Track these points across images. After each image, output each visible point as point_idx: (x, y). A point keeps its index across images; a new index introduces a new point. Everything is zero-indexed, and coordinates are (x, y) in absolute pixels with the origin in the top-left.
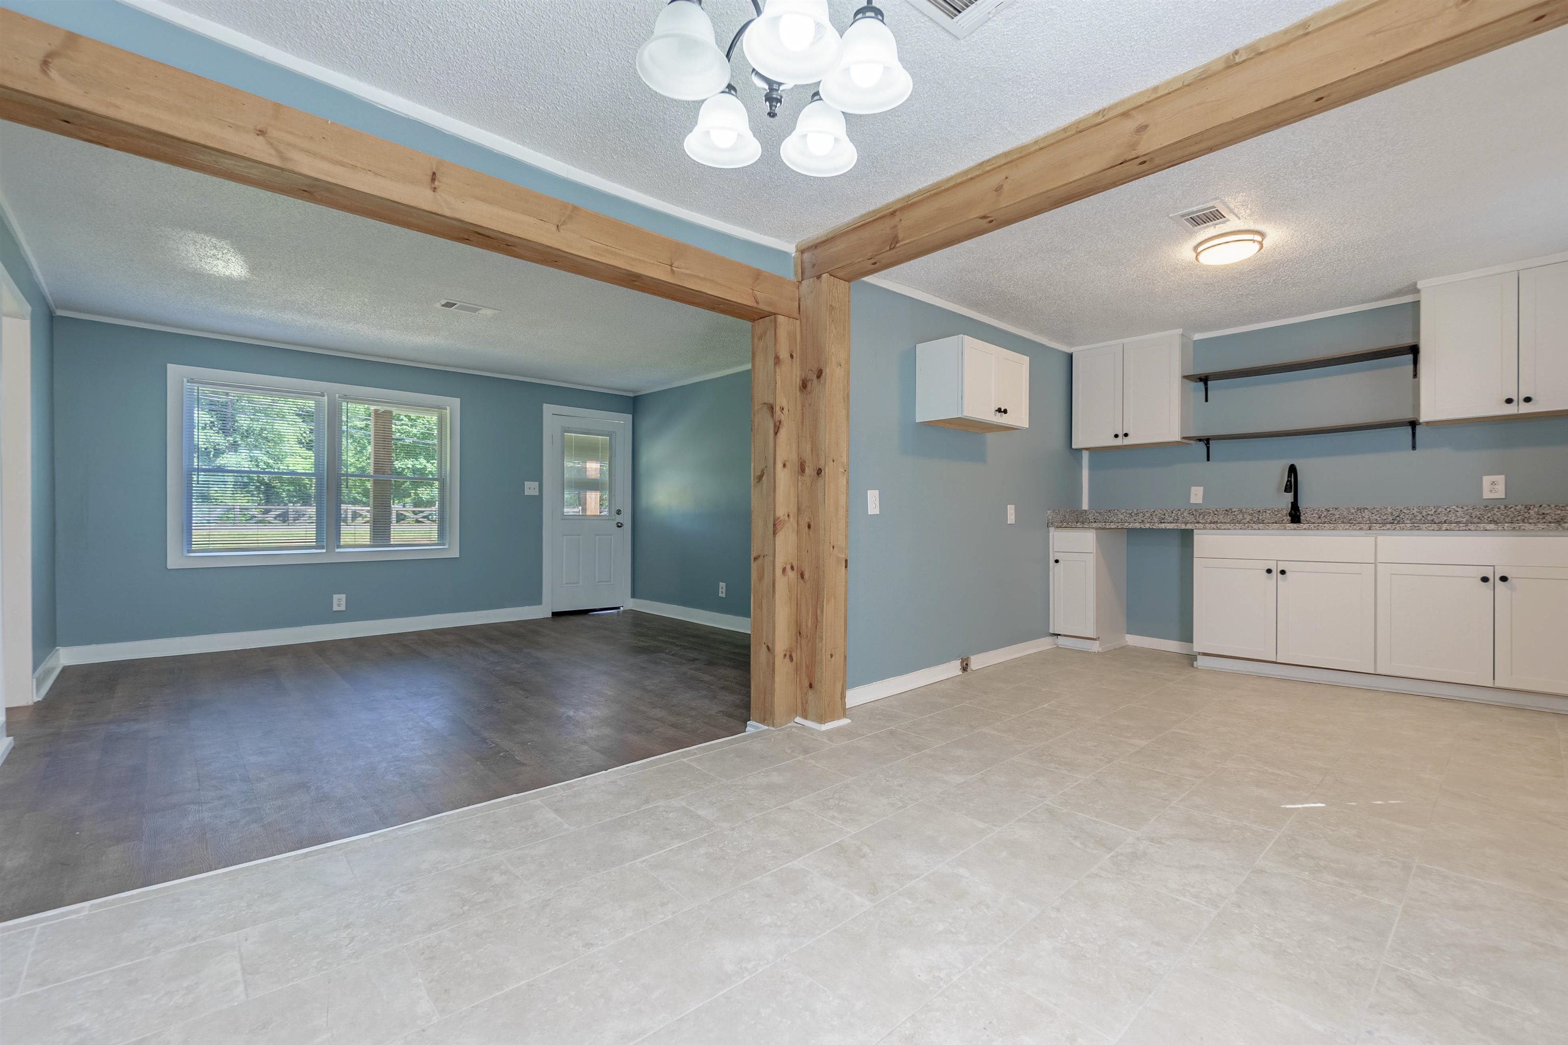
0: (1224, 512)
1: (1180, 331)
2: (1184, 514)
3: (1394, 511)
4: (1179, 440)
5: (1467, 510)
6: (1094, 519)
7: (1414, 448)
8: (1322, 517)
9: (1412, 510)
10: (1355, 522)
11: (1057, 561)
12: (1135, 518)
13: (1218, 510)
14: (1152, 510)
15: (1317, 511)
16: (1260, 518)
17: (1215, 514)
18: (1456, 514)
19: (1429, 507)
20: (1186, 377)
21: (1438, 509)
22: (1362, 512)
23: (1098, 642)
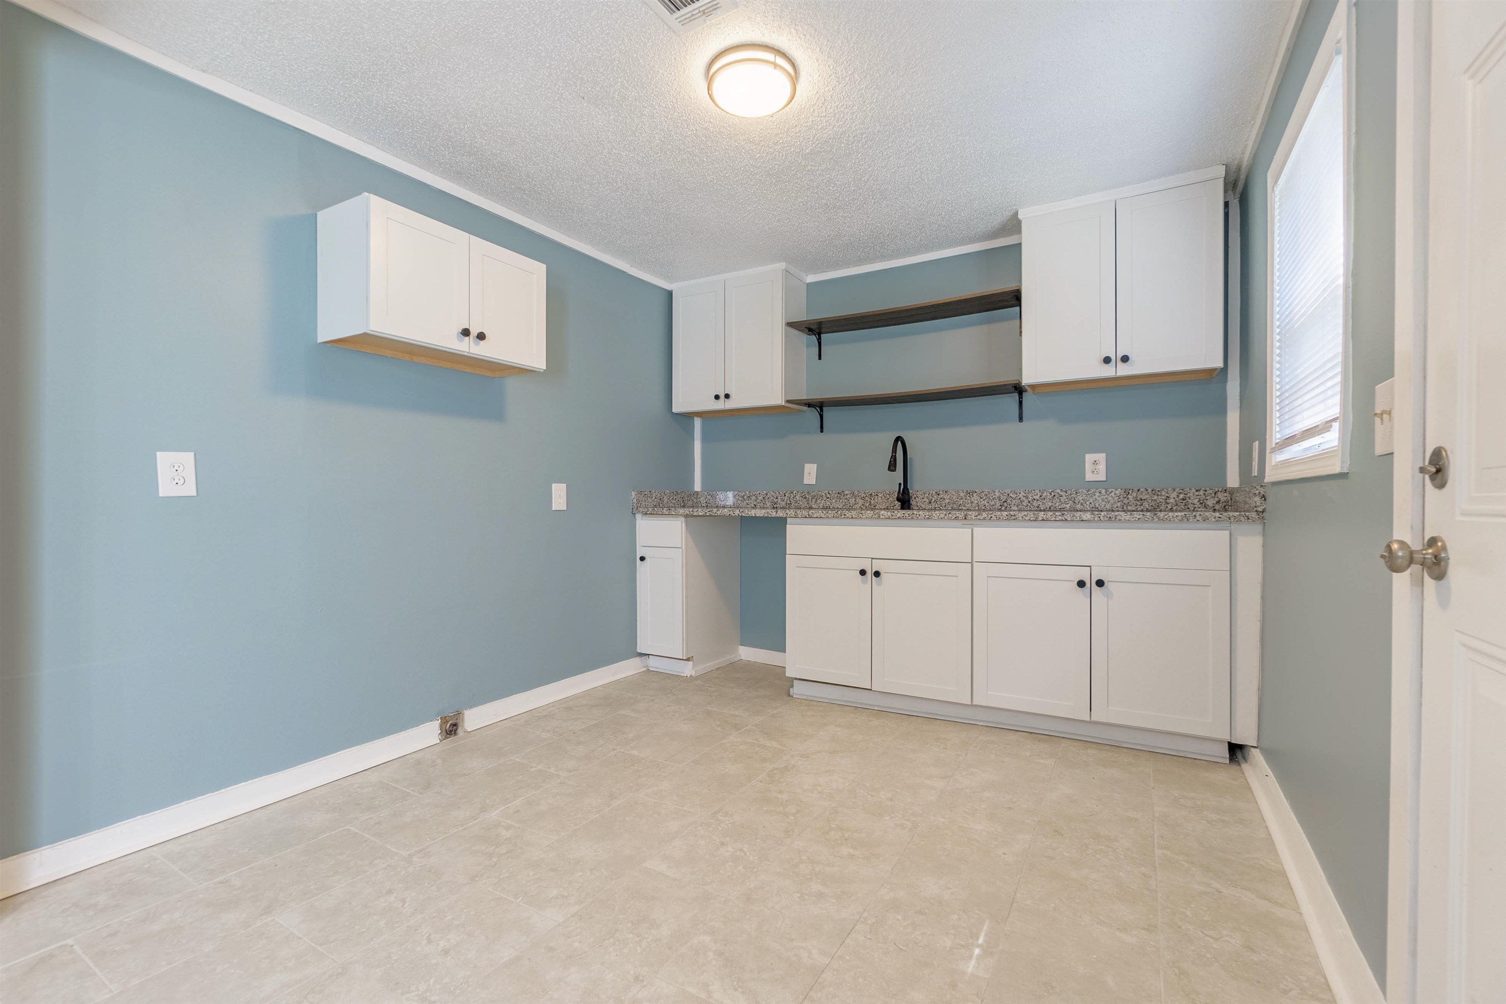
0: (836, 495)
1: (782, 265)
2: (797, 497)
3: (1001, 495)
4: (783, 404)
5: (1071, 494)
6: (706, 502)
7: (1021, 419)
8: (932, 501)
9: (1019, 494)
10: (964, 508)
11: (642, 559)
12: (747, 502)
13: (831, 493)
14: (765, 492)
15: (927, 495)
16: (872, 502)
17: (828, 498)
18: (1060, 499)
19: (1034, 490)
20: (790, 325)
21: (1043, 493)
22: (971, 496)
23: (690, 663)
